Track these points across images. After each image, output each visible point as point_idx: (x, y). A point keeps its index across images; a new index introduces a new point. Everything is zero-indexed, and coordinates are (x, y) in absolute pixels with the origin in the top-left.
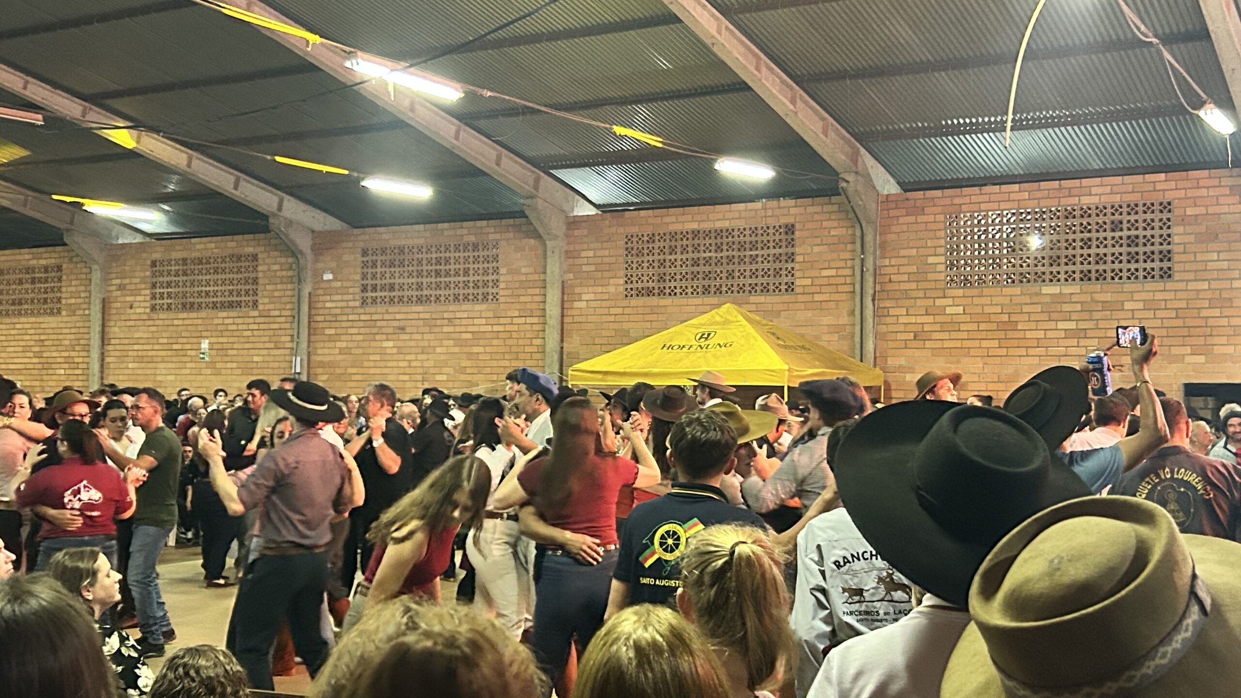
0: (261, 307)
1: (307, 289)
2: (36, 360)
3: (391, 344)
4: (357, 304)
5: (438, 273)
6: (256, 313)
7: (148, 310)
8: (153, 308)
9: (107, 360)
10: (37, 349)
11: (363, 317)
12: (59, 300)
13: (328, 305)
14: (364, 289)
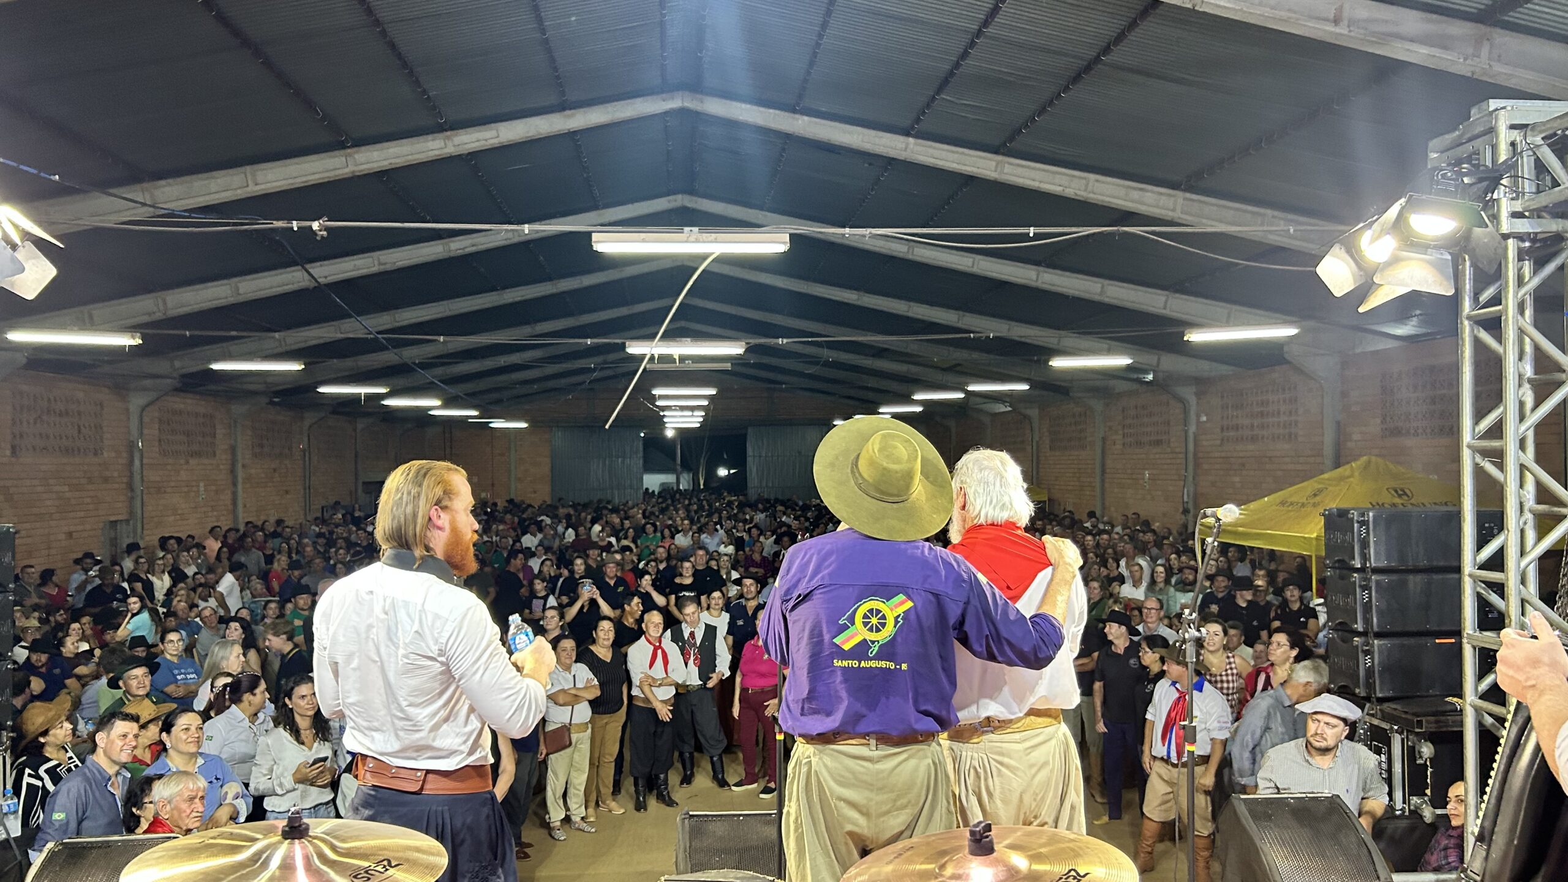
0: (1172, 445)
1: (1192, 429)
2: (1077, 483)
3: (1237, 479)
4: (1218, 442)
5: (1262, 414)
6: (1169, 450)
7: (1121, 447)
8: (1124, 444)
9: (1107, 485)
10: (1078, 475)
11: (1223, 454)
12: (1086, 438)
13: (1205, 443)
14: (1222, 429)
